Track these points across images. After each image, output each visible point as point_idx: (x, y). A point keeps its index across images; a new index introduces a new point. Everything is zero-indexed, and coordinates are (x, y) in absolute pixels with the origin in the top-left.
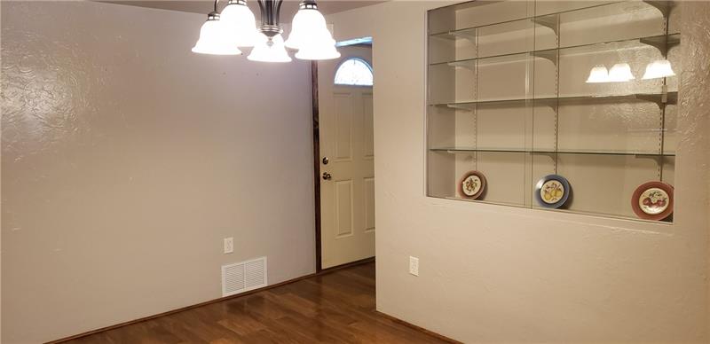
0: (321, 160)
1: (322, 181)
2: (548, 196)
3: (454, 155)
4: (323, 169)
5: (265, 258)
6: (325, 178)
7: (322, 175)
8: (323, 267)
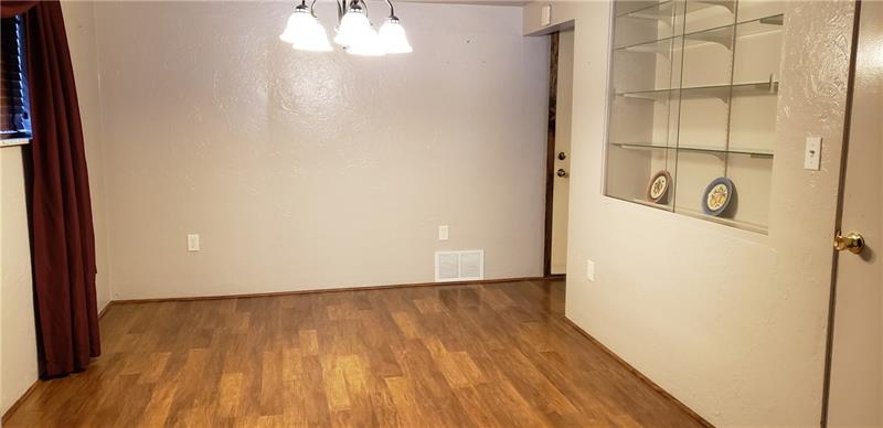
0: (557, 155)
1: (556, 178)
2: (713, 202)
3: (650, 152)
4: (558, 165)
5: (482, 252)
6: (560, 175)
7: (556, 171)
8: (553, 272)
